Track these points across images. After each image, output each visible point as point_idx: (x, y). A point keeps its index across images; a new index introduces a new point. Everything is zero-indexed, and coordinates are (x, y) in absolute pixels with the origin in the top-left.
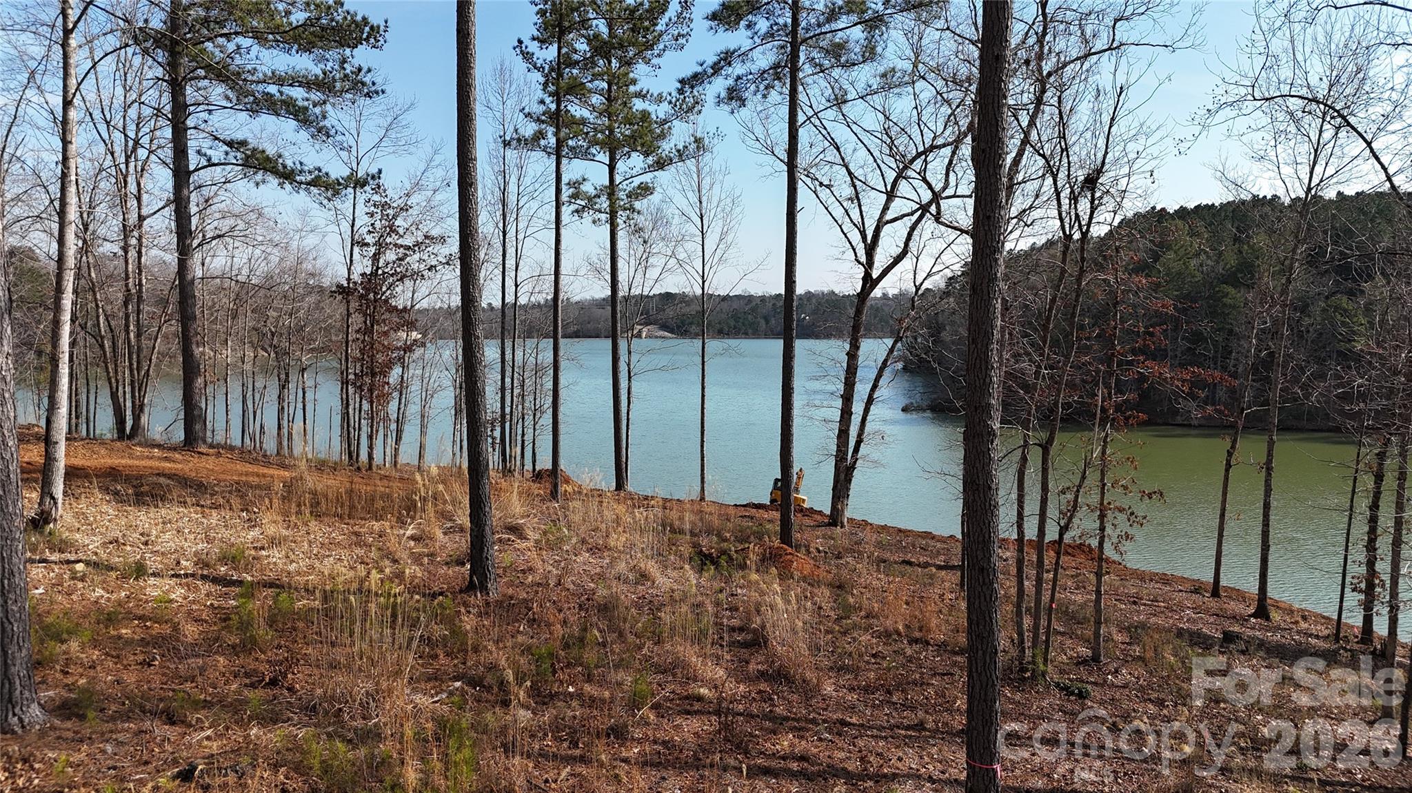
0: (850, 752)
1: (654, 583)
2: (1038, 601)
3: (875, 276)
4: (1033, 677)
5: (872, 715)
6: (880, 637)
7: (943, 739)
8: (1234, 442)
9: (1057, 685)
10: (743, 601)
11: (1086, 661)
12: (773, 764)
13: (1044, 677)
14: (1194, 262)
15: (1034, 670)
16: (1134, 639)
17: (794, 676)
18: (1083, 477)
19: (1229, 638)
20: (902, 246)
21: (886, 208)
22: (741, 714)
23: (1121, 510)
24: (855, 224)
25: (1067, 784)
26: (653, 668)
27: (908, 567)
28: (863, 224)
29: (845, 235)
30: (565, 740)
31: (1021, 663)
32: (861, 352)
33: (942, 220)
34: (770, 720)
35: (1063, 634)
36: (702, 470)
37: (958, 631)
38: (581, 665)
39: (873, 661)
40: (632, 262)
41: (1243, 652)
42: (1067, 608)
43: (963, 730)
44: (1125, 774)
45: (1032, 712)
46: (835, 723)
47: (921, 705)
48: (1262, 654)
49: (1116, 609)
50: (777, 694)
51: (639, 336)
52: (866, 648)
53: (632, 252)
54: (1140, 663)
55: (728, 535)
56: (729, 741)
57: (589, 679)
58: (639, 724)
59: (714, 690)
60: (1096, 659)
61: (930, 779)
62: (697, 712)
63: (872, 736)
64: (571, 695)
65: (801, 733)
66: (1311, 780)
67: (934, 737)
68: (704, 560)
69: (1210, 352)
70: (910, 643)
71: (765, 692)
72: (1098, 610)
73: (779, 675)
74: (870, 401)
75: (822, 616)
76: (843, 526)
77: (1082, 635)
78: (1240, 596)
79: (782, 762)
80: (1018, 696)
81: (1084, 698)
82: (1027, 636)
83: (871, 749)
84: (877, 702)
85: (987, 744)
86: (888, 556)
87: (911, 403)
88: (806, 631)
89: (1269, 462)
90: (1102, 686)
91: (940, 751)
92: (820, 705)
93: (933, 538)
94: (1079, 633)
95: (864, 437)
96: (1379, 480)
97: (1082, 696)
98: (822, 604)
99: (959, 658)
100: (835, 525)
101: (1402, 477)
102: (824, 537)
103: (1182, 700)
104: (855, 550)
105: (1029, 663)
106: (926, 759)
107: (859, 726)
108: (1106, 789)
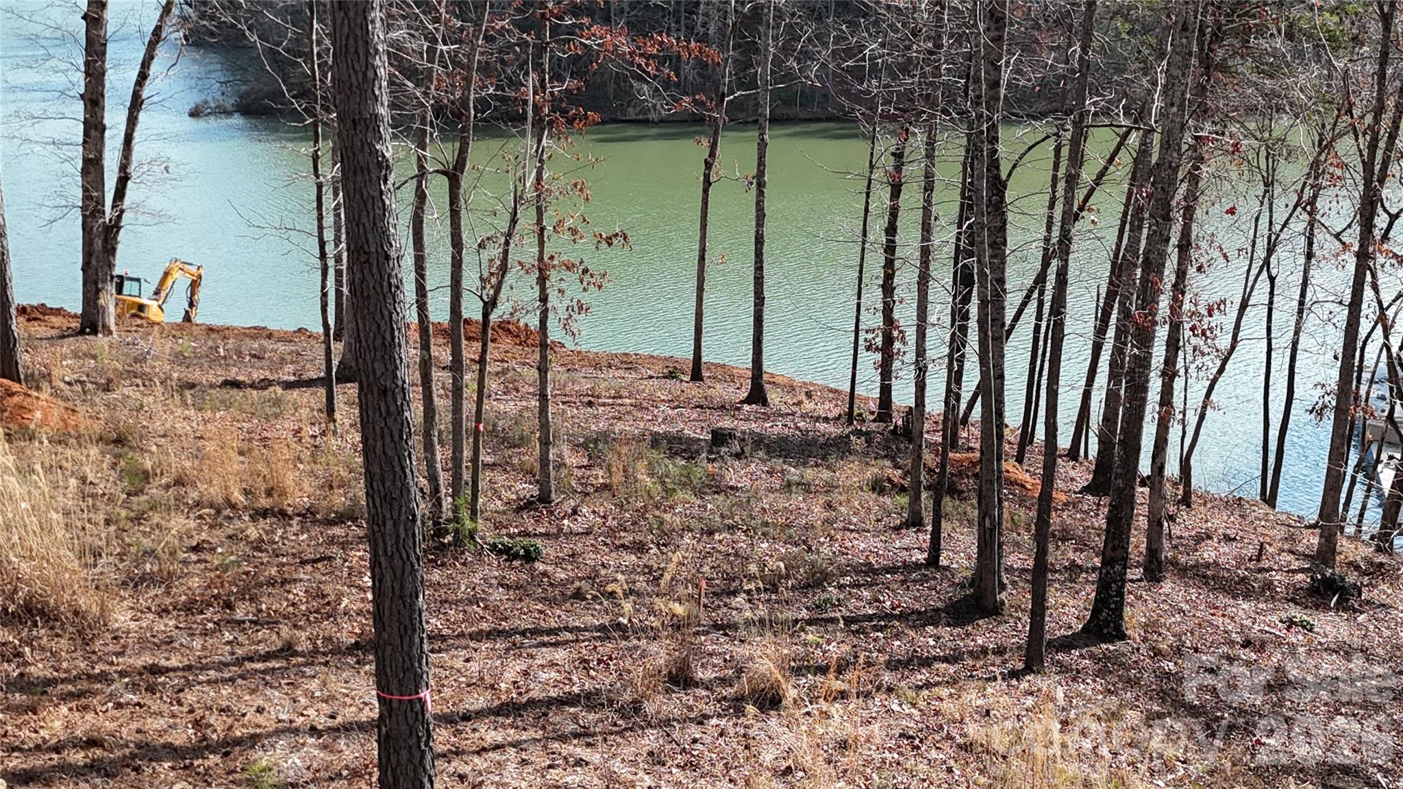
0: (174, 716)
2: (457, 422)
4: (457, 542)
5: (204, 648)
6: (201, 518)
7: (326, 664)
8: (714, 145)
9: (493, 547)
11: (530, 503)
12: (37, 761)
13: (472, 538)
15: (457, 531)
16: (595, 459)
17: (57, 608)
18: (514, 221)
19: (720, 438)
23: (570, 266)
25: (520, 694)
27: (234, 392)
31: (436, 523)
34: (22, 690)
35: (492, 466)
37: (331, 487)
39: (194, 557)
41: (738, 456)
42: (495, 425)
43: (357, 643)
44: (600, 661)
45: (460, 595)
46: (141, 674)
47: (285, 617)
48: (761, 454)
49: (565, 418)
50: (30, 644)
52: (181, 539)
54: (606, 494)
60: (545, 498)
61: (313, 730)
63: (209, 682)
65: (83, 701)
66: (833, 621)
67: (312, 664)
70: (253, 519)
72: (544, 426)
73: (29, 611)
74: (136, 103)
75: (93, 496)
76: (111, 333)
77: (522, 463)
78: (727, 374)
79: (55, 756)
80: (436, 575)
81: (534, 560)
82: (444, 478)
83: (209, 703)
84: (210, 625)
85: (408, 664)
86: (195, 375)
87: (206, 102)
88: (67, 526)
89: (761, 174)
90: (557, 536)
91: (324, 684)
92: (111, 648)
93: (270, 336)
94: (515, 461)
95: (131, 170)
96: (896, 191)
97: (530, 557)
98: (91, 477)
99: (338, 531)
100: (95, 332)
101: (929, 188)
102: (75, 355)
103: (666, 539)
104: (136, 371)
105: (449, 520)
106: (303, 701)
107: (183, 669)
108: (576, 689)
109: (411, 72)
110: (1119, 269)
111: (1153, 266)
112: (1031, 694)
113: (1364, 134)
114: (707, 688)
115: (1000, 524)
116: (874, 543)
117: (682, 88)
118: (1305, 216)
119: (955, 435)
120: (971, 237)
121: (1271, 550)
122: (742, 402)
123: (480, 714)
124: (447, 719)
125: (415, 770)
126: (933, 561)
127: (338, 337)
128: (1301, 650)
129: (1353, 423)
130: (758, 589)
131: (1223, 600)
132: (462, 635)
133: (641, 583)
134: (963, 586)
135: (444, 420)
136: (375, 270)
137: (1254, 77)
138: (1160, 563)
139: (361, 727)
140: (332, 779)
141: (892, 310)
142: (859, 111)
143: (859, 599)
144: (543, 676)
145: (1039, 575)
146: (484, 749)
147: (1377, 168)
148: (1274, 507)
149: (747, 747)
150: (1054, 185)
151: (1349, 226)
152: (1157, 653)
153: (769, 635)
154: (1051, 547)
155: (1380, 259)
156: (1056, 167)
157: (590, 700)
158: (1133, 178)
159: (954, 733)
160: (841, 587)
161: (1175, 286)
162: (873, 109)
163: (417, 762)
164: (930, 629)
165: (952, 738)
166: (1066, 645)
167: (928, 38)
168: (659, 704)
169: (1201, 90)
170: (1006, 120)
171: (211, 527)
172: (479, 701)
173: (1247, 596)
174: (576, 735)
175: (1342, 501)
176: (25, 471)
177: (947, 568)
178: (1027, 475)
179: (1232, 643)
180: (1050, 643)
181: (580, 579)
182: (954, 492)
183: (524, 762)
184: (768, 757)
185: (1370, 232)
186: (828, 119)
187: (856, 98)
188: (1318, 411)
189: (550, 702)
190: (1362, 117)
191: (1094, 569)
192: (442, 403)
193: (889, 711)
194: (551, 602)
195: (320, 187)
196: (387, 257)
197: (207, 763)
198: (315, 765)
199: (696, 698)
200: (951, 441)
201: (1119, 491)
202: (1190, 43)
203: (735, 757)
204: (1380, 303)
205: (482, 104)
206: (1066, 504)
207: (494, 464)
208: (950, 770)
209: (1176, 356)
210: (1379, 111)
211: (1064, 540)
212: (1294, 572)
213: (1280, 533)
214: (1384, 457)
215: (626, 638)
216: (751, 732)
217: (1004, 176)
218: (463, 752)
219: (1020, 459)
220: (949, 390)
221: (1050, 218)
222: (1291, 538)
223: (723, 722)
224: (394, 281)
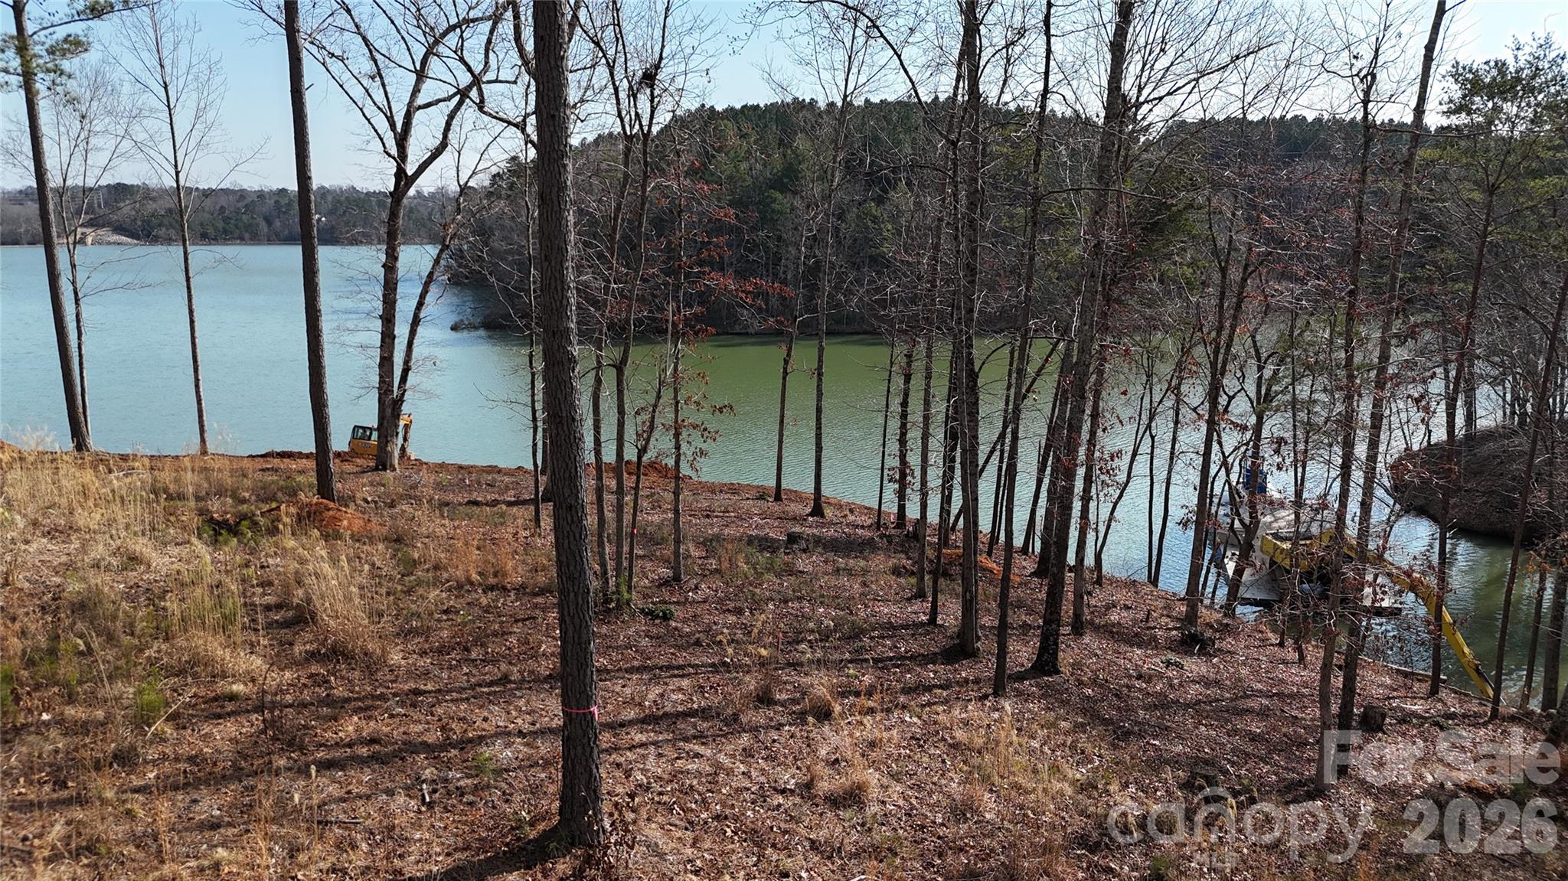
0: (428, 723)
1: (149, 566)
2: (620, 528)
3: (410, 171)
4: (619, 607)
5: (449, 678)
6: (450, 591)
7: (530, 688)
8: (789, 350)
9: (642, 611)
10: (279, 574)
11: (667, 581)
12: (337, 754)
13: (629, 604)
14: (744, 166)
15: (618, 600)
16: (710, 553)
17: (353, 651)
18: (659, 397)
19: (793, 539)
20: (441, 137)
21: (416, 91)
22: (291, 706)
23: (695, 427)
24: (379, 108)
25: (658, 709)
26: (163, 672)
27: (475, 508)
28: (390, 108)
29: (368, 120)
30: (45, 782)
31: (605, 595)
32: (400, 264)
33: (486, 109)
34: (328, 706)
35: (642, 557)
36: (201, 416)
37: (536, 571)
38: (56, 684)
39: (445, 617)
40: (65, 143)
41: (804, 551)
42: (645, 530)
43: (550, 675)
44: (711, 687)
45: (620, 643)
46: (407, 695)
47: (503, 657)
48: (820, 550)
49: (691, 525)
50: (334, 675)
51: (82, 241)
52: (436, 605)
53: (62, 129)
54: (717, 576)
55: (247, 495)
56: (278, 739)
57: (71, 699)
58: (152, 743)
59: (250, 685)
60: (677, 578)
61: (521, 734)
62: (229, 714)
63: (452, 701)
64: (47, 724)
65: (369, 713)
66: (866, 660)
67: (521, 689)
68: (218, 530)
69: (761, 258)
70: (484, 592)
71: (317, 675)
72: (677, 530)
73: (335, 653)
74: (416, 321)
75: (380, 577)
76: (395, 469)
77: (662, 555)
78: (797, 497)
79: (348, 750)
80: (604, 630)
81: (669, 619)
82: (610, 565)
83: (452, 714)
84: (454, 662)
85: (583, 688)
86: (450, 497)
87: (462, 321)
88: (362, 597)
89: (820, 367)
90: (684, 604)
91: (528, 702)
92: (388, 677)
93: (499, 471)
94: (658, 554)
95: (412, 363)
96: (908, 379)
97: (666, 617)
98: (378, 564)
99: (540, 600)
100: (385, 469)
101: (928, 377)
102: (372, 484)
103: (757, 605)
104: (411, 495)
105: (613, 593)
106: (514, 713)
107: (435, 692)
108: (695, 706)
109: (595, 303)
110: (1051, 430)
111: (1075, 428)
112: (998, 710)
113: (1211, 344)
114: (782, 706)
115: (976, 596)
116: (895, 609)
117: (769, 312)
118: (1173, 397)
119: (947, 538)
120: (955, 408)
121: (1155, 615)
122: (807, 515)
123: (631, 723)
124: (610, 726)
125: (587, 761)
126: (933, 621)
127: (543, 472)
128: (1176, 681)
129: (1207, 532)
130: (816, 640)
131: (1124, 648)
132: (620, 669)
133: (739, 633)
134: (952, 638)
135: (611, 528)
136: (565, 428)
137: (1138, 307)
138: (1082, 623)
139: (551, 731)
140: (531, 766)
141: (905, 456)
142: (884, 327)
143: (884, 646)
144: (674, 697)
145: (1002, 631)
146: (634, 746)
147: (1219, 366)
148: (1157, 586)
149: (808, 746)
150: (1010, 376)
151: (1202, 403)
152: (1081, 683)
153: (823, 671)
154: (1010, 612)
155: (1223, 425)
156: (1011, 364)
157: (704, 713)
158: (1061, 372)
159: (947, 736)
160: (872, 638)
161: (1089, 441)
162: (893, 327)
163: (588, 754)
164: (930, 666)
165: (946, 740)
166: (1020, 677)
167: (928, 282)
168: (750, 717)
169: (1104, 315)
170: (977, 334)
171: (456, 597)
172: (631, 714)
173: (1139, 647)
174: (695, 737)
175: (1201, 583)
176: (334, 561)
177: (942, 626)
178: (994, 565)
179: (1130, 677)
180: (1010, 676)
181: (699, 632)
182: (946, 574)
183: (660, 755)
184: (823, 752)
185: (1216, 407)
186: (865, 333)
187: (881, 319)
188: (1184, 524)
189: (678, 715)
190: (1209, 333)
191: (1039, 627)
192: (609, 515)
193: (903, 721)
194: (680, 648)
195: (533, 375)
196: (574, 420)
197: (449, 755)
198: (521, 756)
199: (775, 712)
200: (944, 541)
201: (1054, 575)
202: (1096, 285)
203: (801, 752)
204: (1223, 453)
205: (639, 322)
206: (1020, 584)
207: (644, 556)
208: (943, 762)
209: (1091, 487)
210: (1220, 330)
211: (1019, 607)
212: (1170, 629)
213: (1160, 604)
214: (1229, 554)
215: (729, 672)
216: (811, 735)
217: (977, 370)
218: (620, 749)
219: (990, 554)
220: (942, 508)
221: (1008, 397)
222: (1168, 607)
223: (793, 729)
224: (578, 435)
